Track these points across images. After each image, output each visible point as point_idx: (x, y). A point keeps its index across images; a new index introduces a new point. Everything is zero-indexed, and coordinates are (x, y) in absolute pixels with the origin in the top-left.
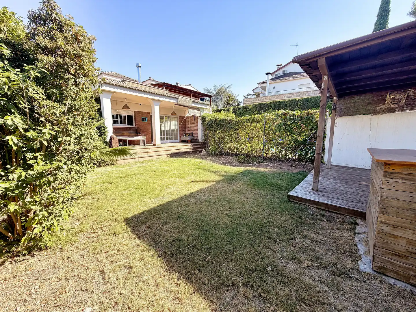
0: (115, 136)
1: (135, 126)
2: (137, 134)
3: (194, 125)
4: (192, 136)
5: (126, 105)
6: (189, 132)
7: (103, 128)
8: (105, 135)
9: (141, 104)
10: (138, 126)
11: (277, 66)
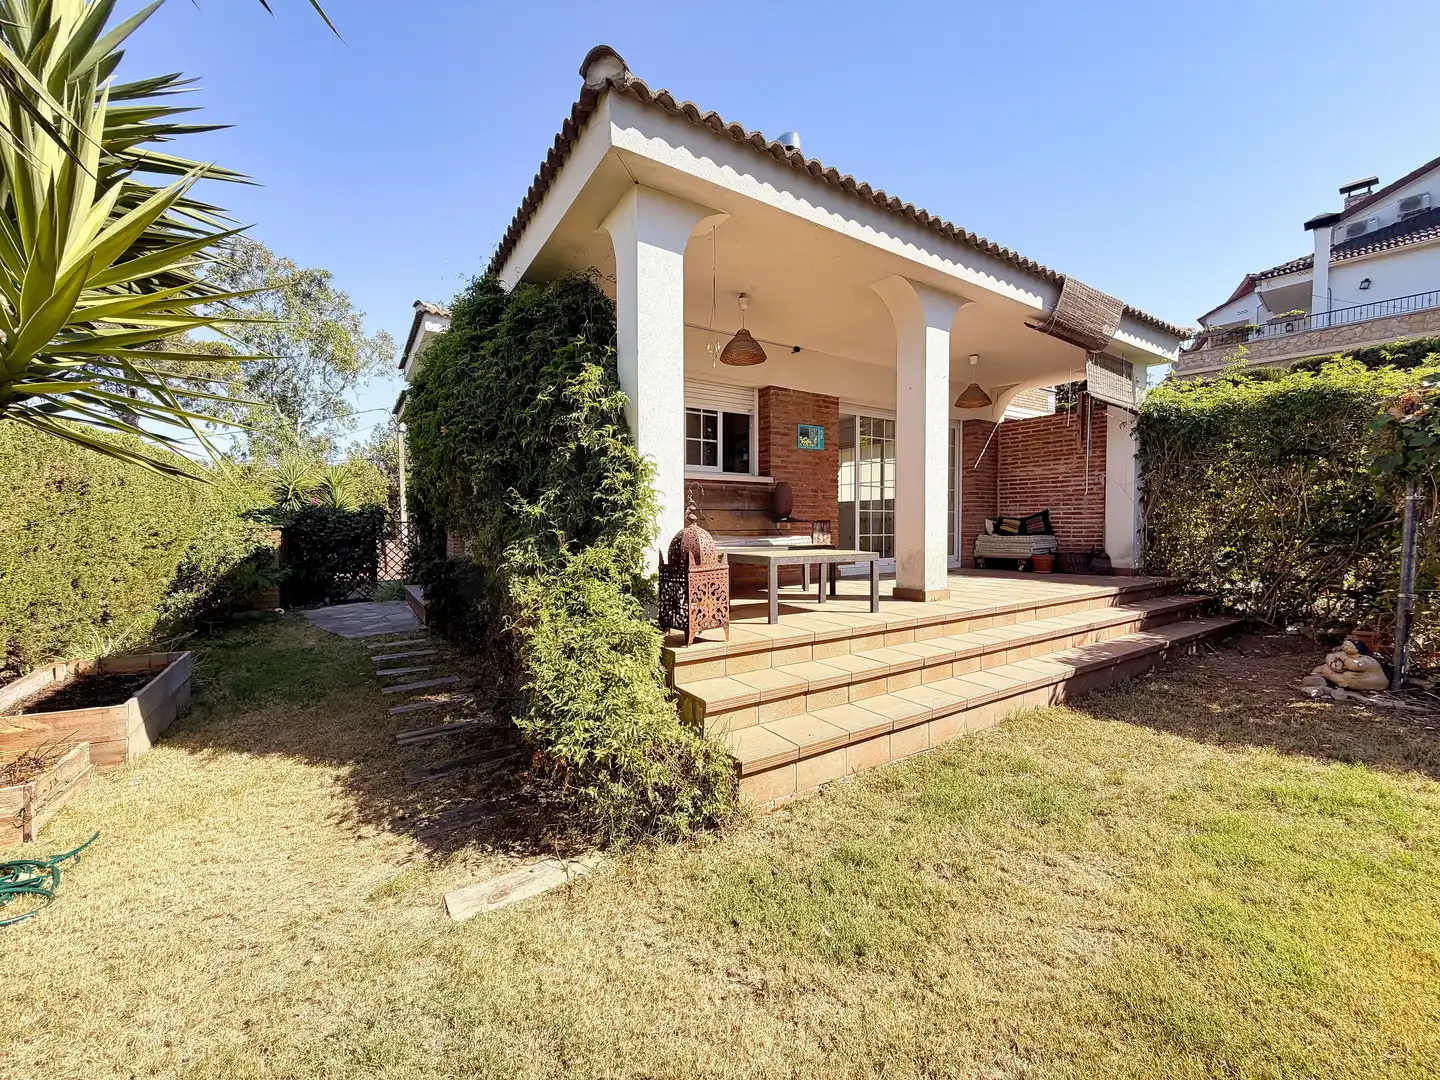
0: (705, 539)
1: (764, 472)
2: (777, 519)
3: (1062, 469)
4: (1048, 530)
5: (743, 335)
6: (1017, 511)
7: (626, 475)
8: (636, 530)
9: (797, 349)
10: (782, 476)
11: (1343, 191)
